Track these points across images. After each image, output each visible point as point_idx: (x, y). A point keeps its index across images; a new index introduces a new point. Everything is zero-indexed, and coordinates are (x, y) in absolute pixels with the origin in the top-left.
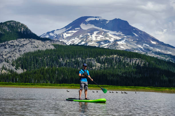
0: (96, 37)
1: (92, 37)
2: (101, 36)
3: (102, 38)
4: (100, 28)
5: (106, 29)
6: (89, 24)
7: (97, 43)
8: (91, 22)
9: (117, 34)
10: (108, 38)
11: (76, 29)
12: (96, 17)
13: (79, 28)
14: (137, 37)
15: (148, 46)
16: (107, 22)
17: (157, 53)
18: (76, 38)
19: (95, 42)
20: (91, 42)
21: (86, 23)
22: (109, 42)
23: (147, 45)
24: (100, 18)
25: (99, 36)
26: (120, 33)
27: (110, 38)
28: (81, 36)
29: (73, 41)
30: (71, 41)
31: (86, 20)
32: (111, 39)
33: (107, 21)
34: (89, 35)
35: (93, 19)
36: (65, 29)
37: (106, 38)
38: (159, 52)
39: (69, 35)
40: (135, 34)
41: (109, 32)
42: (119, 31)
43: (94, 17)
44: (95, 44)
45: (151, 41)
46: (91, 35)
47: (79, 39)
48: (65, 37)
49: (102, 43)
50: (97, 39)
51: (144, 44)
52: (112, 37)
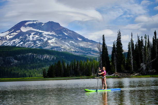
0: (33, 37)
1: (29, 37)
2: (37, 36)
3: (38, 38)
4: (37, 29)
5: (42, 30)
6: (28, 27)
7: (33, 43)
8: (30, 25)
9: (51, 34)
10: (43, 37)
11: (17, 31)
12: (33, 21)
13: (20, 31)
14: (66, 36)
15: (74, 42)
16: (43, 25)
17: (80, 48)
18: (16, 39)
19: (31, 42)
20: (29, 42)
21: (25, 26)
22: (43, 41)
23: (72, 42)
24: (37, 22)
25: (35, 37)
26: (53, 33)
27: (44, 37)
28: (21, 37)
29: (14, 42)
30: (13, 42)
31: (25, 24)
32: (45, 39)
33: (43, 23)
34: (27, 36)
35: (32, 22)
36: (8, 32)
37: (41, 38)
38: (82, 47)
39: (11, 37)
40: (65, 33)
41: (44, 33)
42: (53, 32)
43: (32, 21)
44: (32, 43)
45: (78, 38)
46: (29, 36)
47: (19, 40)
48: (8, 38)
49: (37, 42)
50: (34, 39)
51: (70, 41)
52: (46, 37)
